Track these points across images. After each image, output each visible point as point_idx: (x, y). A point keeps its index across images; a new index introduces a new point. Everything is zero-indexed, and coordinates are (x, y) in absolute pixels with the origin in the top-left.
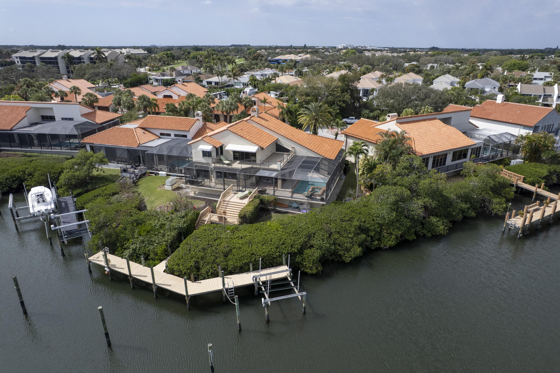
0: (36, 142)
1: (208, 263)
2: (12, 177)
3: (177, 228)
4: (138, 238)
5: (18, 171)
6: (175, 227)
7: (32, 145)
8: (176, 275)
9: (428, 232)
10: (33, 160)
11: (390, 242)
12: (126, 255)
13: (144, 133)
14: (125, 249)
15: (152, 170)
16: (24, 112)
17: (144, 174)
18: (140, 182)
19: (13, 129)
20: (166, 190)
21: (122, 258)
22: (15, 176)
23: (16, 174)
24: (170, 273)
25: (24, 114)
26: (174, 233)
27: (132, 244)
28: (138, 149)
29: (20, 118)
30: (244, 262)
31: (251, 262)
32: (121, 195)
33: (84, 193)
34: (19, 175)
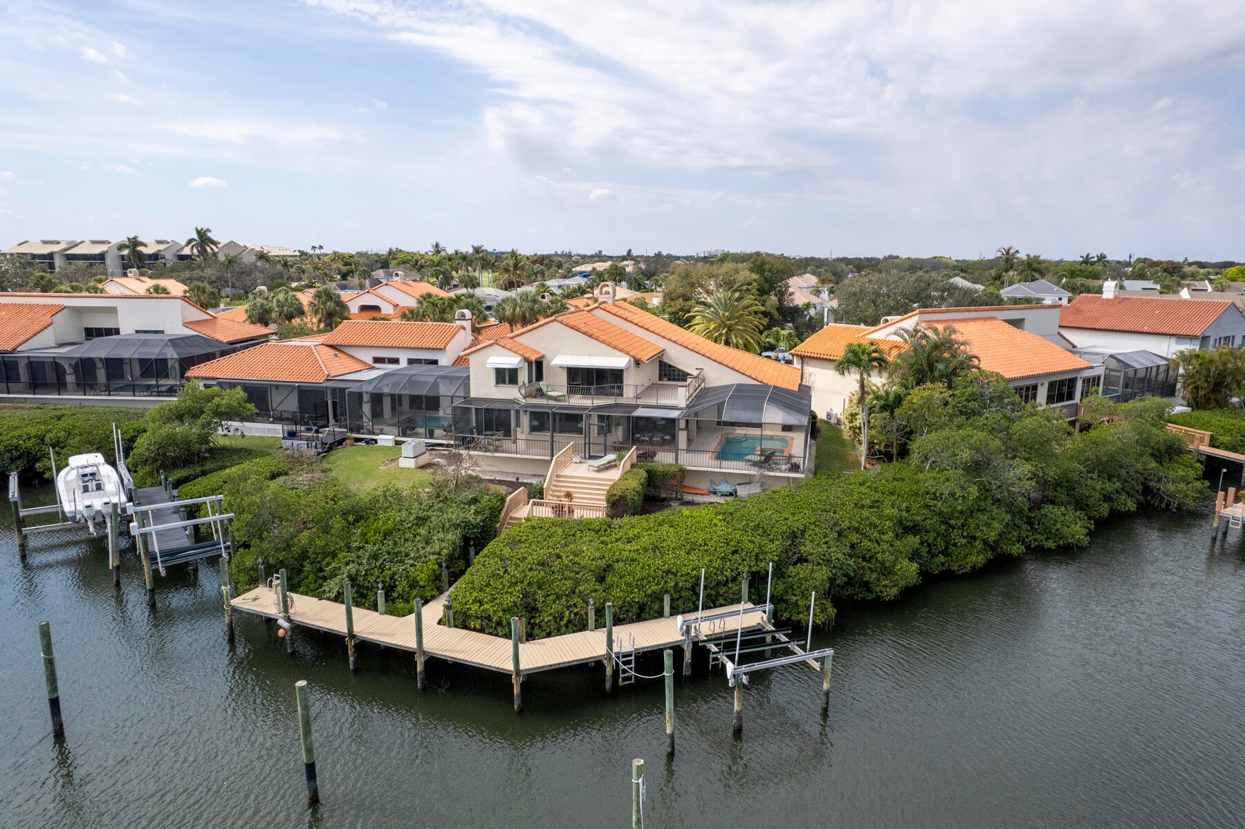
0: (70, 379)
1: (558, 597)
2: (10, 451)
3: (459, 525)
4: (360, 548)
5: (25, 437)
6: (454, 522)
7: (60, 386)
8: (475, 630)
9: (1047, 539)
10: (63, 415)
11: (974, 558)
12: (329, 592)
13: (336, 355)
14: (325, 579)
15: (358, 432)
16: (48, 316)
17: (341, 442)
18: (333, 457)
19: (18, 349)
20: (401, 468)
21: (320, 599)
22: (16, 449)
23: (21, 442)
24: (456, 626)
25: (47, 319)
26: (453, 536)
27: (347, 564)
28: (326, 384)
29: (37, 328)
30: (649, 591)
31: (667, 592)
32: (294, 477)
33: (196, 477)
34: (29, 444)
